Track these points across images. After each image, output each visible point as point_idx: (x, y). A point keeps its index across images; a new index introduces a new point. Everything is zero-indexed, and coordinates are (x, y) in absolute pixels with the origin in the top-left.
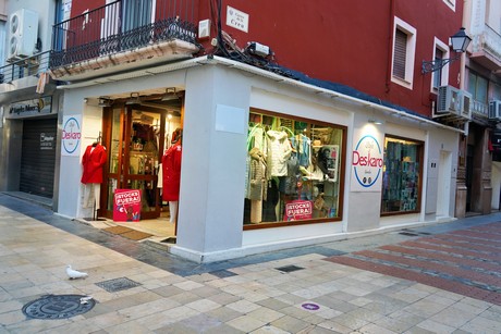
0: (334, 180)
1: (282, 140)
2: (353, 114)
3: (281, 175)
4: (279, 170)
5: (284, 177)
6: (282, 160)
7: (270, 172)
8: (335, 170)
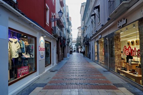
0: (33, 57)
1: (16, 43)
2: (38, 33)
3: (16, 57)
4: (15, 56)
5: (17, 58)
6: (17, 51)
7: (12, 57)
8: (33, 53)
